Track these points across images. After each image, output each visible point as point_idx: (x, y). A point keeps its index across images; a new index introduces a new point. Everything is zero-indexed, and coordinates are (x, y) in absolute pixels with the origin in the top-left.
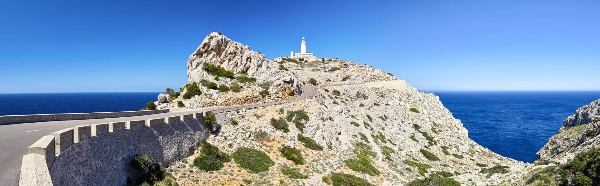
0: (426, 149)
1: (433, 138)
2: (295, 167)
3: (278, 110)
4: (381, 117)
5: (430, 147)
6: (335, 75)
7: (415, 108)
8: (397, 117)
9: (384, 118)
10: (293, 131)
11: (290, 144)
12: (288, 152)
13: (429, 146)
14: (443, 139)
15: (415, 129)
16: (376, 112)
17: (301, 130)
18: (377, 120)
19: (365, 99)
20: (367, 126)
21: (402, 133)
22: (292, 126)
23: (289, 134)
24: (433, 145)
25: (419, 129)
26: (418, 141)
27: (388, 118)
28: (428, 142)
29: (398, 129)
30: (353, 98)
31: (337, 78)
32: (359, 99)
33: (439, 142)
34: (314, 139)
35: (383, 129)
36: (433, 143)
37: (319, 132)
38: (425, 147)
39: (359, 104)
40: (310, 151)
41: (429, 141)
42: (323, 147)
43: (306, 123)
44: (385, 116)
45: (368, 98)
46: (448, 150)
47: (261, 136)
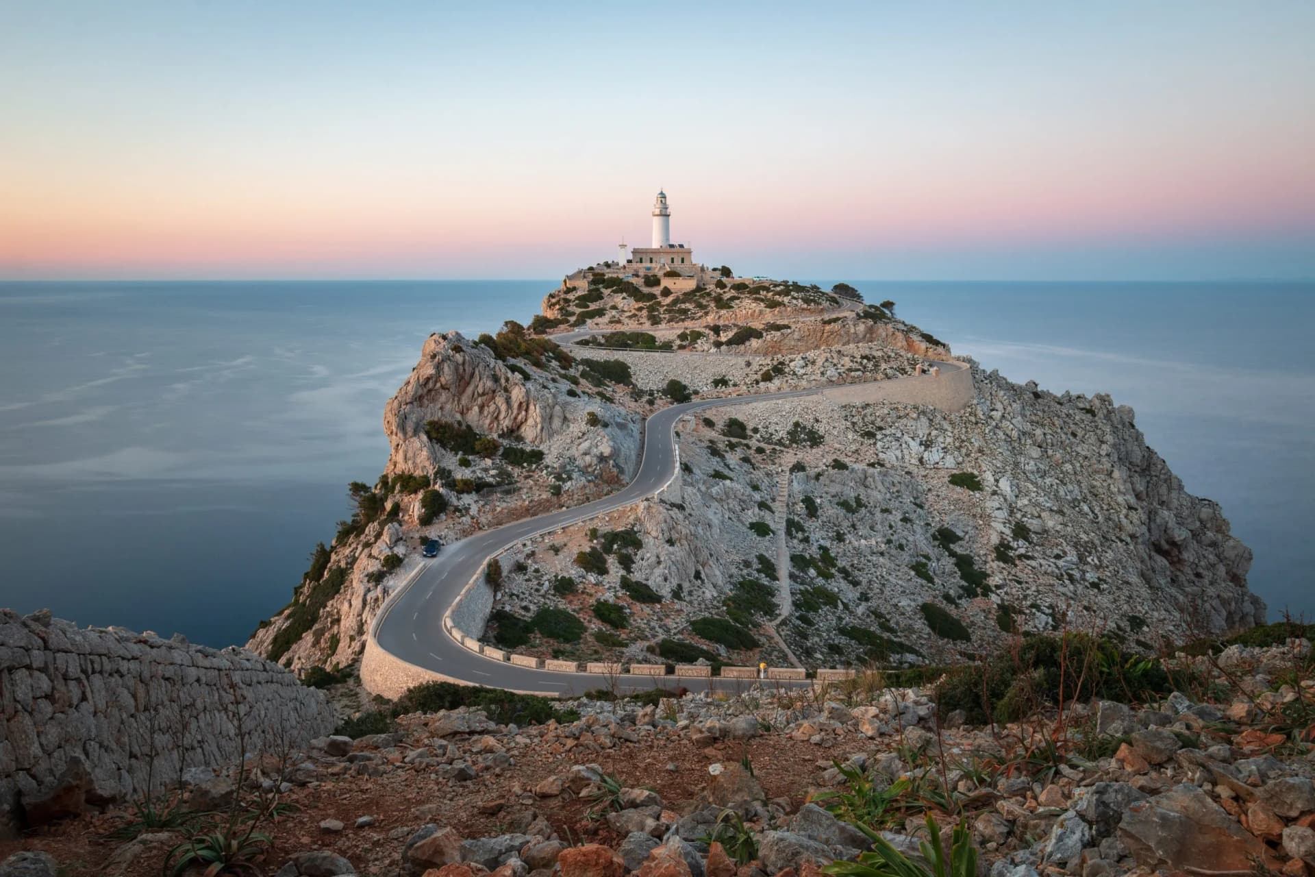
0: (944, 605)
1: (986, 575)
2: (612, 631)
3: (589, 533)
4: (844, 505)
5: (963, 602)
6: (741, 361)
7: (972, 474)
8: (893, 504)
9: (854, 505)
10: (615, 571)
11: (609, 597)
12: (604, 612)
13: (960, 597)
14: (1020, 583)
15: (937, 543)
16: (835, 489)
17: (628, 569)
18: (830, 511)
19: (811, 447)
20: (794, 532)
21: (894, 552)
22: (612, 561)
23: (606, 579)
24: (976, 595)
25: (952, 546)
26: (930, 580)
27: (866, 507)
28: (962, 587)
29: (885, 540)
30: (780, 442)
31: (747, 370)
32: (794, 445)
33: (998, 592)
34: (649, 583)
35: (840, 538)
36: (979, 590)
37: (658, 571)
38: (947, 597)
39: (790, 465)
40: (638, 607)
41: (966, 584)
42: (662, 597)
43: (636, 554)
44: (858, 499)
45: (821, 443)
46: (1019, 619)
47: (564, 587)
